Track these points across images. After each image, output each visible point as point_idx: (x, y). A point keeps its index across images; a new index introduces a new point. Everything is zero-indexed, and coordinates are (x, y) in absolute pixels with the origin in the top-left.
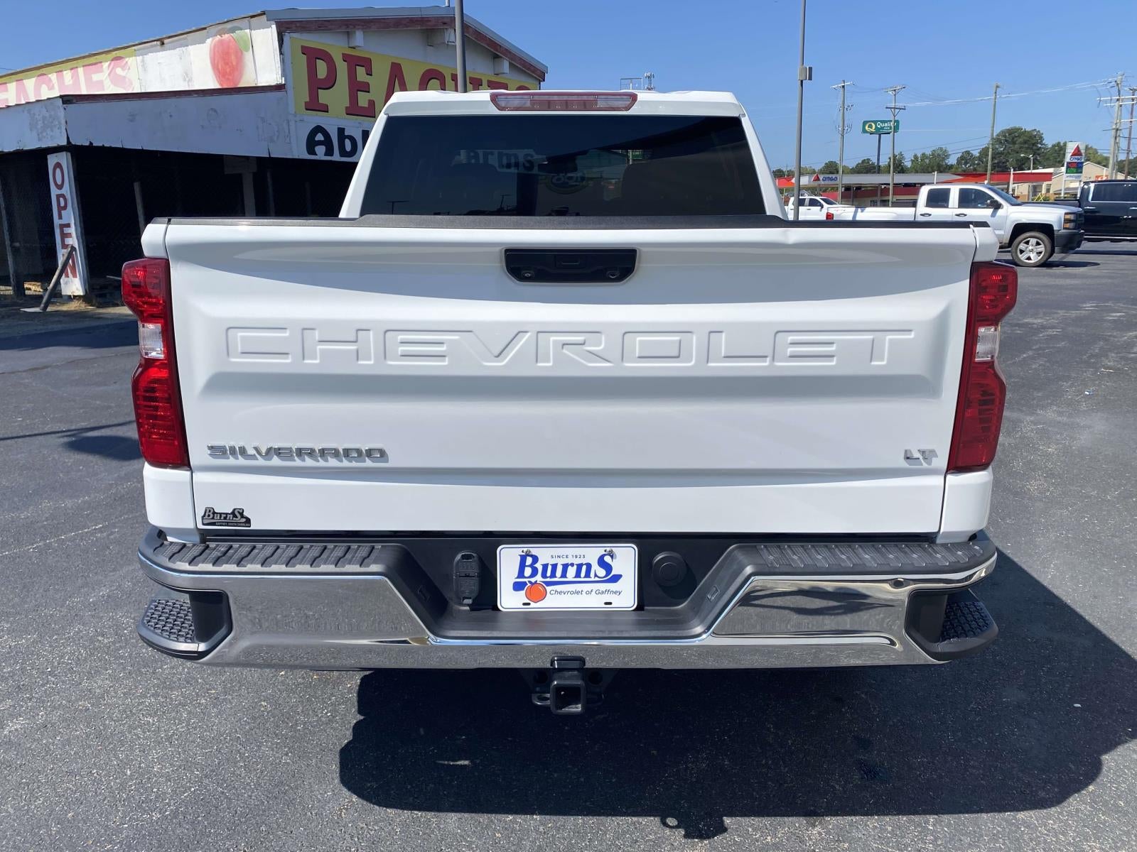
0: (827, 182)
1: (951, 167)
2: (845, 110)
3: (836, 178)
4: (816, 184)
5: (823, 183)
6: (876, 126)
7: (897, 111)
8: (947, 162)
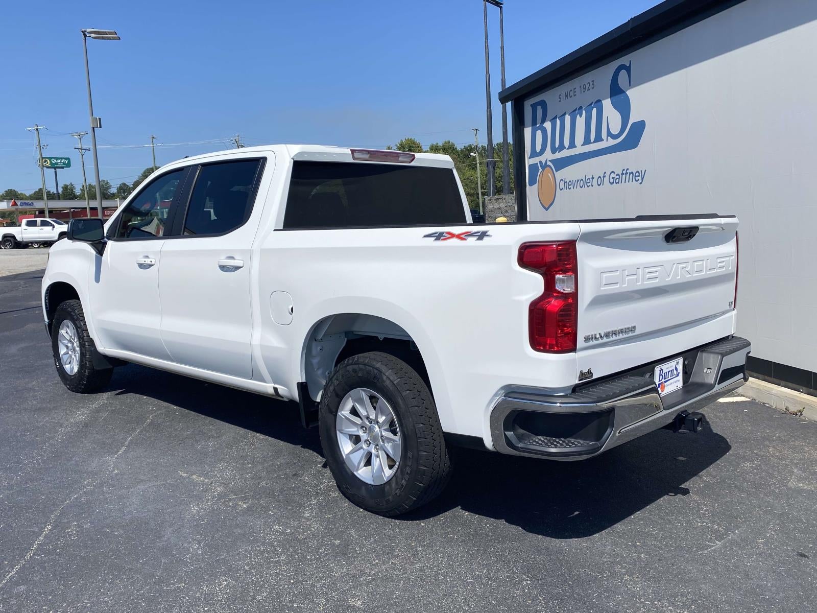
0: (24, 207)
1: (113, 194)
2: (42, 148)
3: (33, 203)
4: (14, 208)
5: (20, 207)
6: (51, 162)
7: (84, 151)
8: (110, 191)
